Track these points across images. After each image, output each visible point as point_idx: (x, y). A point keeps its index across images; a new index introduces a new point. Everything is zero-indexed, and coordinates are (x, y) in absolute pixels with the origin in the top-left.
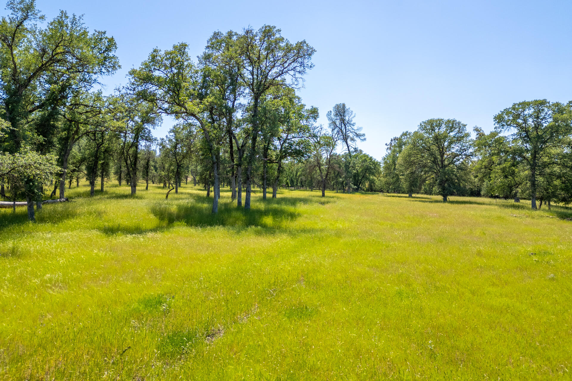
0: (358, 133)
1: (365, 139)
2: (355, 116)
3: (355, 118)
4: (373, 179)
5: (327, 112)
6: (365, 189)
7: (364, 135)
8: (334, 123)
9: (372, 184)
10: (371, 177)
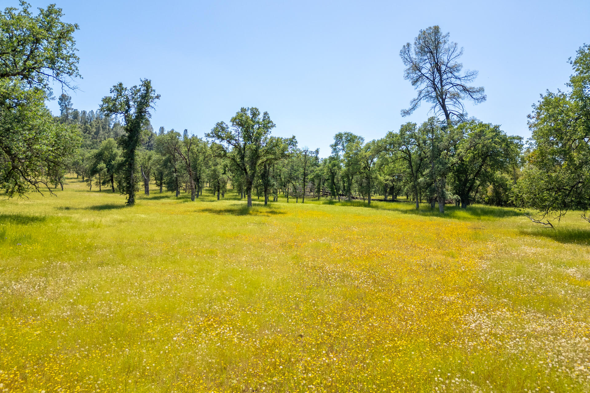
0: (468, 85)
1: (484, 98)
2: (461, 53)
3: (461, 56)
4: (502, 179)
5: (401, 48)
6: (486, 199)
7: (481, 90)
8: (417, 68)
9: (501, 190)
10: (498, 174)
